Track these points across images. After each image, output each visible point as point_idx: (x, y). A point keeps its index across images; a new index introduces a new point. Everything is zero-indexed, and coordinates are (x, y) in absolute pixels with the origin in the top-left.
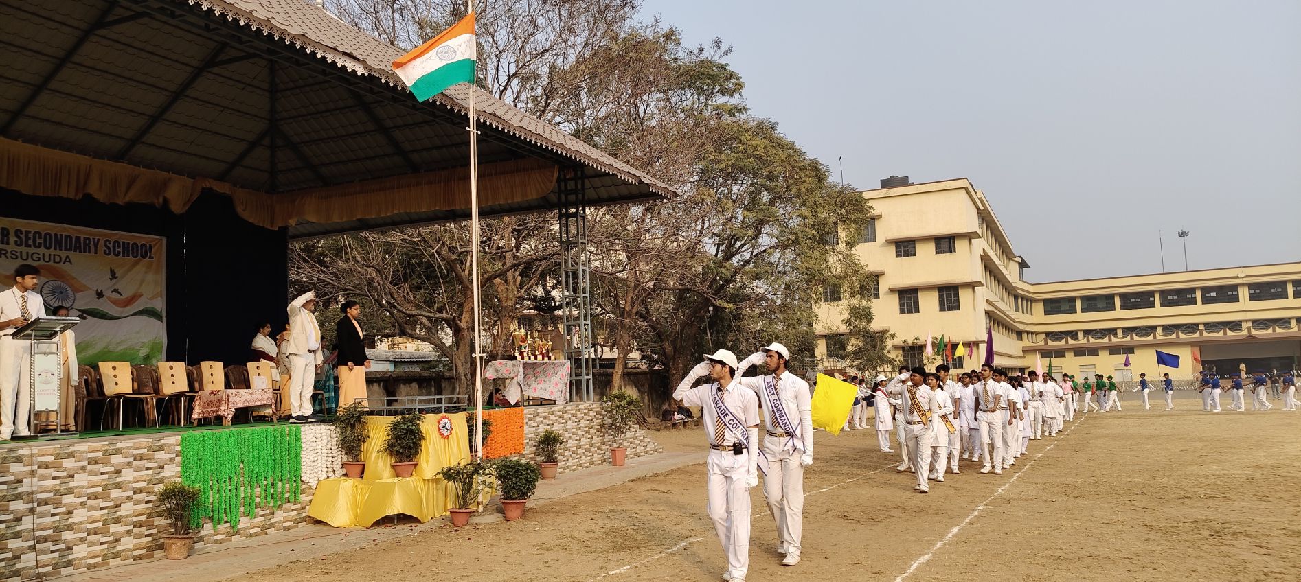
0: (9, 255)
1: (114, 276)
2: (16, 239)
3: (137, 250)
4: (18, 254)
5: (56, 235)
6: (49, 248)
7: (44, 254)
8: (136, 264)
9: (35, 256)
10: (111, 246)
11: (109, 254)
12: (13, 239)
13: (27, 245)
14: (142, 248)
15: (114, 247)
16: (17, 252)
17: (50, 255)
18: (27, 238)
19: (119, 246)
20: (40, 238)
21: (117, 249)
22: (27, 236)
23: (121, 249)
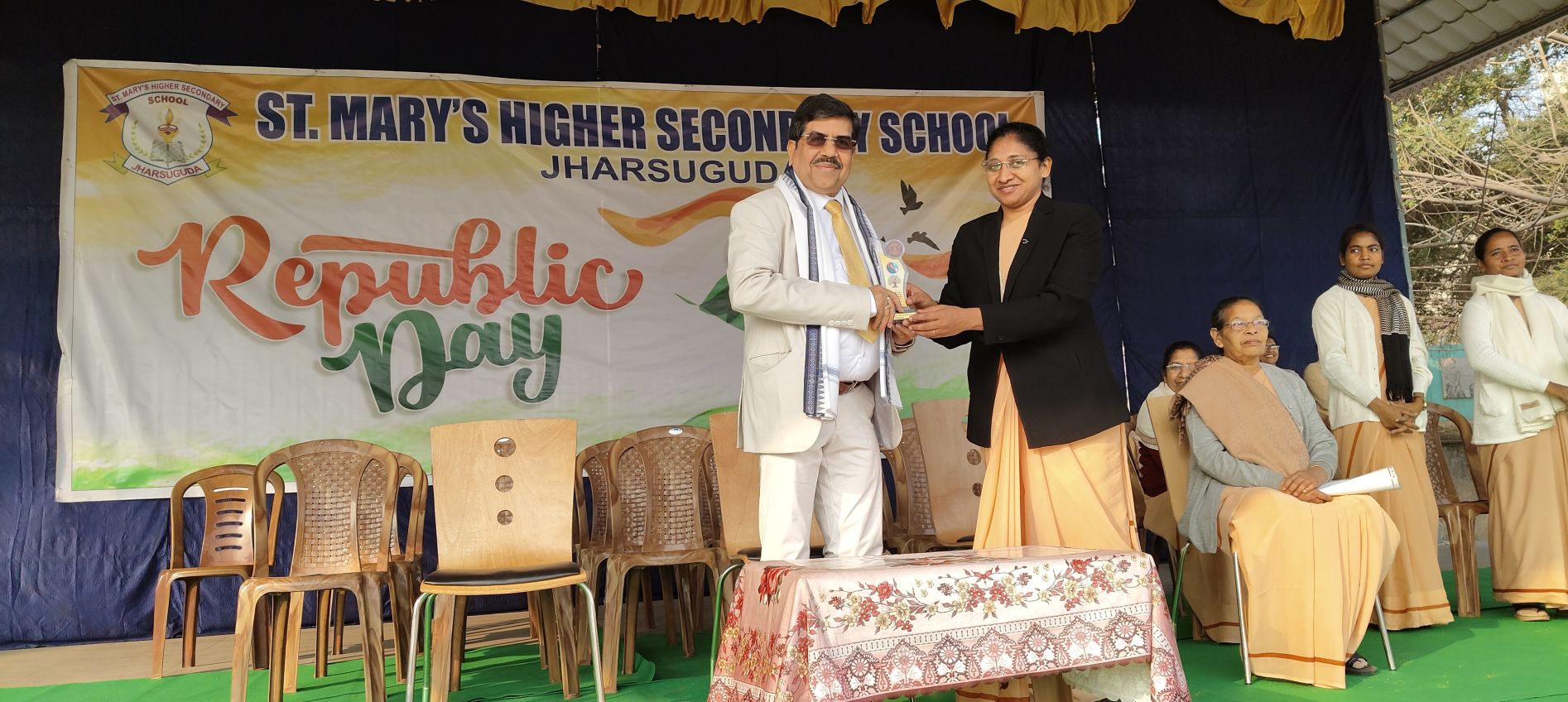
0: (646, 171)
1: (911, 201)
2: (663, 133)
3: (968, 133)
4: (670, 169)
5: (758, 115)
6: (745, 147)
7: (731, 164)
8: (966, 166)
9: (710, 171)
10: (899, 128)
11: (897, 148)
12: (652, 132)
13: (691, 146)
14: (980, 126)
15: (908, 129)
16: (665, 164)
17: (747, 164)
18: (689, 129)
19: (920, 127)
20: (720, 125)
21: (916, 134)
22: (687, 125)
23: (925, 134)
